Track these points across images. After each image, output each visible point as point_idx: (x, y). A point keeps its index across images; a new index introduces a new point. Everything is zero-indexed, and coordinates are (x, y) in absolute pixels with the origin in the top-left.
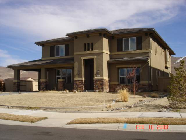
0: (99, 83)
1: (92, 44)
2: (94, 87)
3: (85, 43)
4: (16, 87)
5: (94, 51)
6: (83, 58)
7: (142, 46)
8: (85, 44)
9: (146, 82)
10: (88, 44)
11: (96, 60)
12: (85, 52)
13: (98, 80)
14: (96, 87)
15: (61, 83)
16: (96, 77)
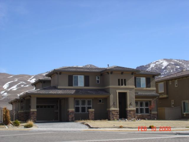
0: (132, 113)
1: (125, 80)
2: (128, 116)
3: (119, 78)
4: (35, 117)
5: (127, 86)
6: (118, 91)
7: (150, 85)
8: (119, 80)
9: (156, 113)
10: (122, 80)
11: (129, 94)
12: (119, 86)
13: (132, 110)
14: (129, 116)
15: (92, 113)
16: (130, 107)
